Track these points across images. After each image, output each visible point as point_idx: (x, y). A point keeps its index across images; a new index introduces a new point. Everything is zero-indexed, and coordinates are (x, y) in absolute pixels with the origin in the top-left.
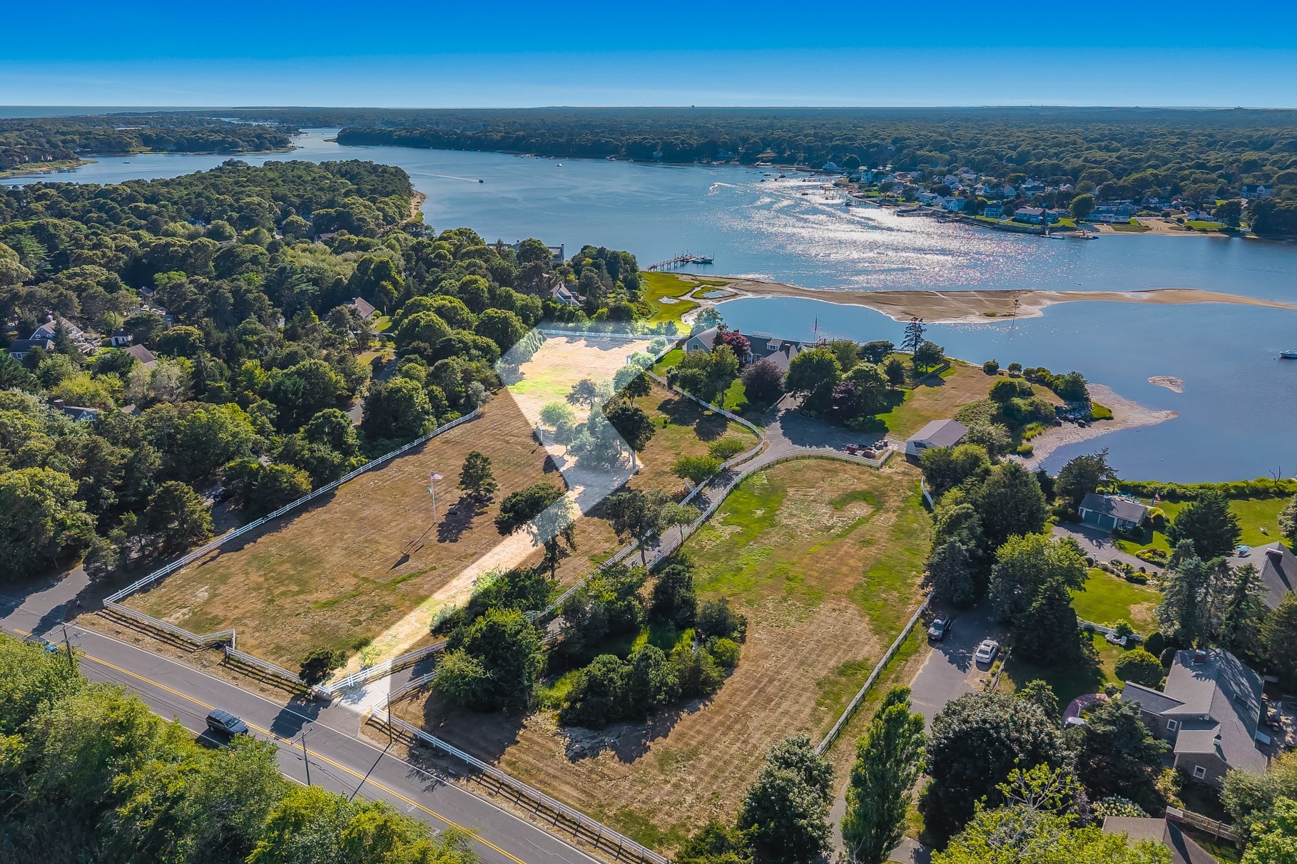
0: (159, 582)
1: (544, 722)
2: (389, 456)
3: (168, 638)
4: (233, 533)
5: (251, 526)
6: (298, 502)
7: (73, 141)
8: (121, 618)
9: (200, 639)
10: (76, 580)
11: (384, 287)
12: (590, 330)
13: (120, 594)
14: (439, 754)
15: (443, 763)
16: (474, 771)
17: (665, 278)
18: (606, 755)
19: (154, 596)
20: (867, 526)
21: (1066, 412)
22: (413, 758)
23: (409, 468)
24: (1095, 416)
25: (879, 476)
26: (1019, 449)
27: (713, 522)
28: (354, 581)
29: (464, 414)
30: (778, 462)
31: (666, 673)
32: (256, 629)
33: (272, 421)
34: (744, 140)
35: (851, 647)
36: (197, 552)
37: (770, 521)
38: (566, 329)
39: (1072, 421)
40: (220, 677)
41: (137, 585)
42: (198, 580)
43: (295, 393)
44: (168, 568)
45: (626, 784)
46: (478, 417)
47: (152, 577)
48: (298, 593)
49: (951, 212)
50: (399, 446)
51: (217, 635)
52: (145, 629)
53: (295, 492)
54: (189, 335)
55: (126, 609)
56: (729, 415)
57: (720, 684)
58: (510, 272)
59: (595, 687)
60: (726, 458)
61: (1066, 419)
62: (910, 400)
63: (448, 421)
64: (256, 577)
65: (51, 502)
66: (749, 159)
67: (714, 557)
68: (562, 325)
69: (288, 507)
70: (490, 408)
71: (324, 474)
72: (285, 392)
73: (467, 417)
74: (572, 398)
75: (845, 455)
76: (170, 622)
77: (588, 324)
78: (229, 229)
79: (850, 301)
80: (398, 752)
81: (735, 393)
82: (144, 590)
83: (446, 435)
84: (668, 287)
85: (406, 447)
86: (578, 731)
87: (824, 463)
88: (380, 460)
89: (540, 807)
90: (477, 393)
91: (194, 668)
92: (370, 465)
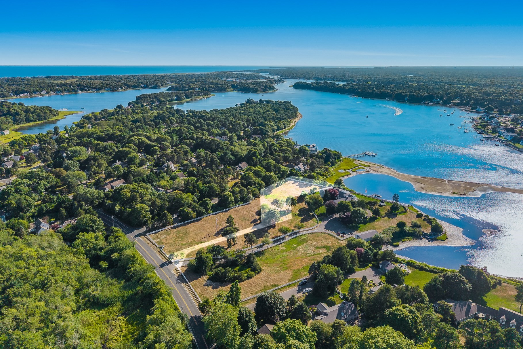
0: (158, 232)
1: (206, 278)
2: (219, 212)
3: (153, 244)
4: (176, 224)
5: (180, 224)
6: (193, 220)
7: (211, 87)
8: (148, 238)
9: (157, 245)
10: (144, 229)
12: (302, 180)
13: (150, 233)
14: (183, 278)
15: (182, 279)
16: (186, 282)
17: (349, 161)
18: (211, 287)
19: (155, 235)
20: (318, 256)
21: (427, 235)
22: (178, 277)
23: (221, 216)
24: (438, 238)
25: (338, 243)
26: (394, 244)
27: (280, 246)
28: (192, 240)
29: (244, 203)
30: (315, 233)
32: (168, 246)
35: (281, 281)
36: (168, 227)
37: (294, 249)
39: (427, 239)
40: (157, 254)
41: (154, 232)
42: (164, 234)
43: (205, 192)
44: (160, 230)
45: (210, 292)
46: (248, 204)
47: (157, 231)
48: (180, 241)
49: (507, 140)
50: (222, 210)
51: (161, 246)
52: (151, 241)
53: (192, 218)
54: (194, 171)
55: (150, 237)
56: (316, 216)
57: (244, 280)
59: (217, 274)
60: (299, 229)
61: (426, 238)
62: (377, 221)
63: (239, 204)
64: (175, 236)
65: (143, 212)
67: (272, 254)
69: (190, 221)
70: (253, 202)
71: (200, 214)
72: (203, 191)
73: (245, 204)
74: (272, 203)
75: (335, 235)
76: (154, 241)
77: (301, 178)
79: (408, 180)
80: (176, 275)
81: (323, 209)
82: (154, 233)
83: (236, 208)
84: (347, 165)
85: (225, 210)
86: (210, 281)
87: (327, 236)
88: (216, 212)
89: (192, 291)
90: (249, 198)
91: (154, 251)
92: (213, 213)
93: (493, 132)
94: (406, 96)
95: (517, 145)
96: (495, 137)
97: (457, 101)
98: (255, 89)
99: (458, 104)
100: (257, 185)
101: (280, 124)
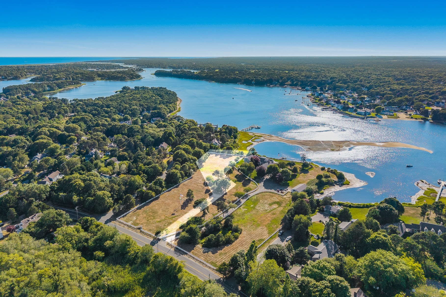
0: (126, 215)
1: (199, 246)
2: (171, 188)
3: (130, 227)
4: (138, 206)
5: (143, 204)
6: (152, 199)
8: (120, 222)
9: (135, 227)
10: (110, 214)
11: (170, 139)
12: (222, 152)
13: (119, 217)
14: (180, 250)
15: (181, 252)
16: (186, 254)
17: (245, 133)
18: (210, 253)
19: (125, 218)
20: (275, 210)
21: (337, 182)
22: (175, 251)
23: (175, 191)
24: (345, 184)
25: (282, 198)
26: (320, 192)
27: (241, 208)
28: (164, 217)
29: (188, 178)
30: (260, 193)
31: (223, 239)
32: (146, 226)
33: (146, 179)
34: (282, 78)
35: (262, 236)
36: (133, 209)
37: (254, 208)
38: (216, 152)
39: (338, 185)
40: (139, 234)
41: (122, 216)
42: (134, 215)
43: (151, 172)
44: (128, 212)
45: (213, 257)
46: (191, 178)
47: (125, 214)
48: (153, 219)
49: (339, 109)
50: (174, 186)
51: (139, 226)
52: (125, 224)
53: (152, 197)
55: (121, 220)
56: (252, 180)
57: (234, 241)
58: (203, 135)
59: (209, 240)
60: (247, 192)
61: (337, 184)
62: (298, 177)
63: (185, 179)
64: (145, 215)
65: (106, 198)
66: (282, 85)
67: (239, 216)
68: (214, 151)
69: (150, 200)
70: (195, 175)
71: (158, 192)
72: (149, 172)
73: (189, 178)
74: (213, 174)
75: (276, 192)
76: (129, 223)
77: (221, 150)
78: (129, 117)
79: (295, 144)
80: (173, 249)
81: (254, 174)
82: (123, 217)
83: (184, 183)
84: (245, 137)
85: (175, 186)
86: (205, 248)
87: (271, 194)
88: (169, 189)
89: (197, 260)
90: (192, 172)
91: (135, 233)
92: (167, 190)
93: (327, 104)
94: (252, 80)
95: (346, 112)
96: (330, 108)
97: (289, 82)
98: (123, 77)
99: (290, 85)
100: (192, 161)
101: (171, 107)
